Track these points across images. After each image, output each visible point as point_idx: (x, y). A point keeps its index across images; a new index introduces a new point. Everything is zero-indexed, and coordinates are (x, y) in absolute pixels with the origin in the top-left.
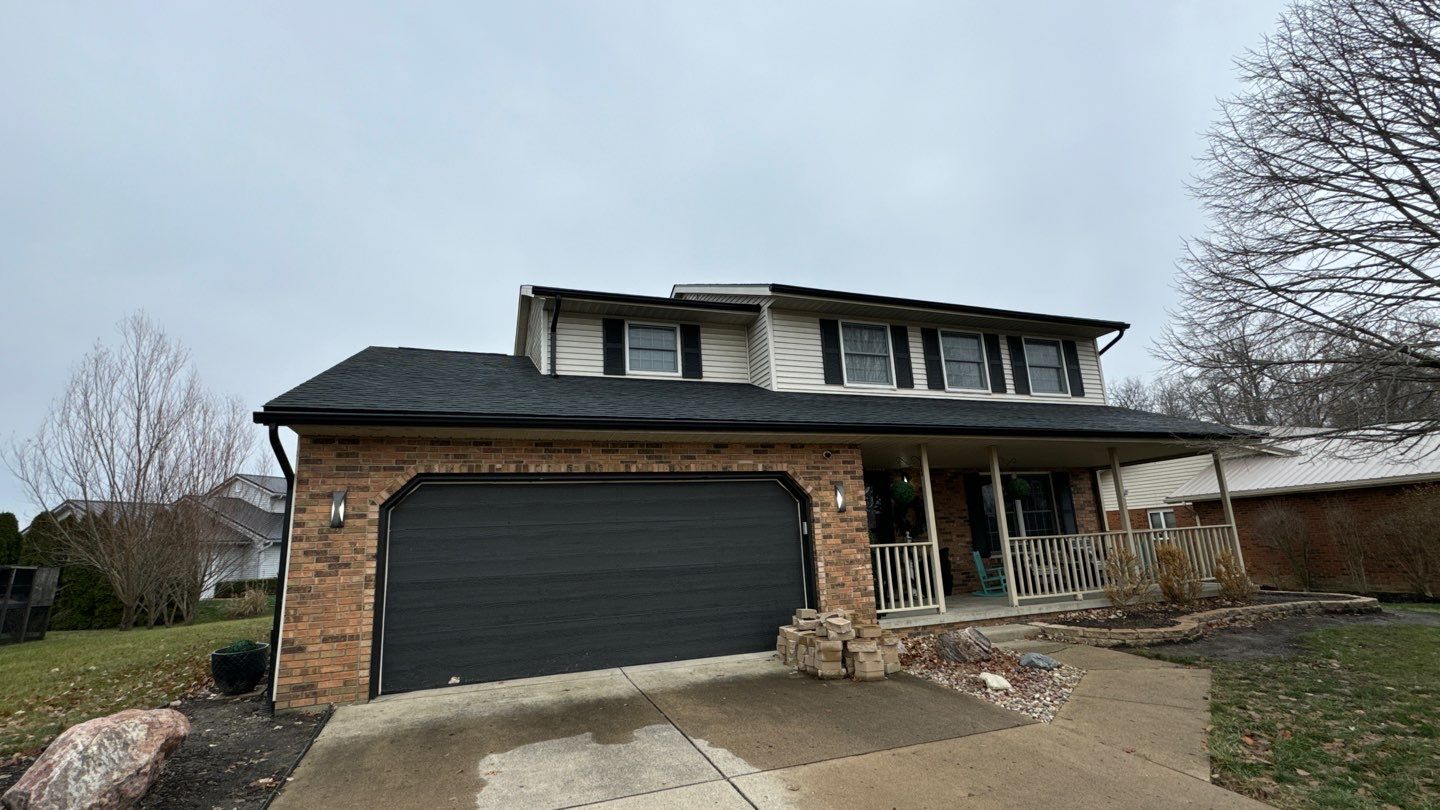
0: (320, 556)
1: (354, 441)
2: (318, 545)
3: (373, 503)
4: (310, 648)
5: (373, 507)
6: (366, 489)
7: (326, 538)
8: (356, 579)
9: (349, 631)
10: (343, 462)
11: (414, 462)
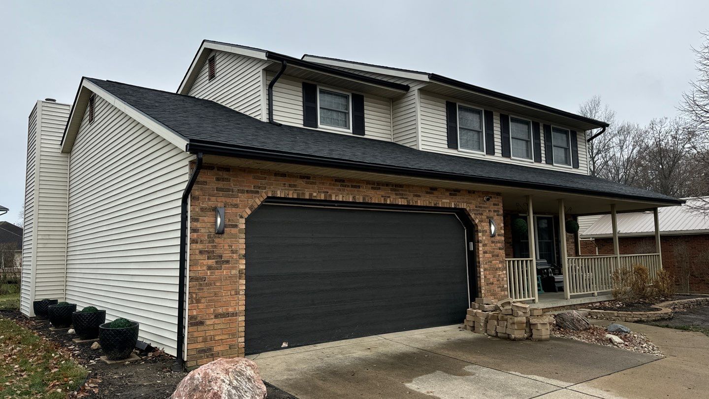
0: (210, 254)
1: (227, 169)
2: (207, 246)
3: (241, 217)
4: (208, 322)
5: (241, 219)
6: (236, 206)
7: (213, 242)
8: (233, 272)
9: (231, 310)
10: (221, 185)
11: (265, 188)
